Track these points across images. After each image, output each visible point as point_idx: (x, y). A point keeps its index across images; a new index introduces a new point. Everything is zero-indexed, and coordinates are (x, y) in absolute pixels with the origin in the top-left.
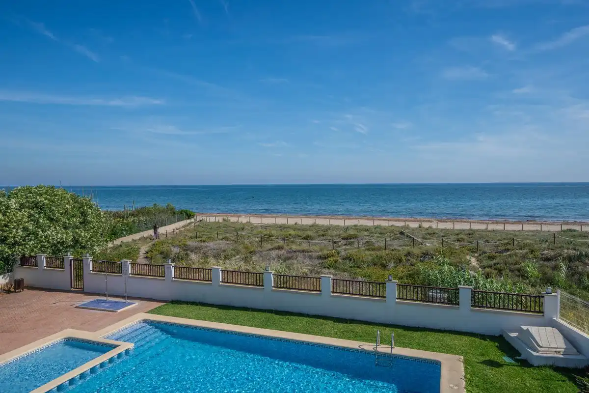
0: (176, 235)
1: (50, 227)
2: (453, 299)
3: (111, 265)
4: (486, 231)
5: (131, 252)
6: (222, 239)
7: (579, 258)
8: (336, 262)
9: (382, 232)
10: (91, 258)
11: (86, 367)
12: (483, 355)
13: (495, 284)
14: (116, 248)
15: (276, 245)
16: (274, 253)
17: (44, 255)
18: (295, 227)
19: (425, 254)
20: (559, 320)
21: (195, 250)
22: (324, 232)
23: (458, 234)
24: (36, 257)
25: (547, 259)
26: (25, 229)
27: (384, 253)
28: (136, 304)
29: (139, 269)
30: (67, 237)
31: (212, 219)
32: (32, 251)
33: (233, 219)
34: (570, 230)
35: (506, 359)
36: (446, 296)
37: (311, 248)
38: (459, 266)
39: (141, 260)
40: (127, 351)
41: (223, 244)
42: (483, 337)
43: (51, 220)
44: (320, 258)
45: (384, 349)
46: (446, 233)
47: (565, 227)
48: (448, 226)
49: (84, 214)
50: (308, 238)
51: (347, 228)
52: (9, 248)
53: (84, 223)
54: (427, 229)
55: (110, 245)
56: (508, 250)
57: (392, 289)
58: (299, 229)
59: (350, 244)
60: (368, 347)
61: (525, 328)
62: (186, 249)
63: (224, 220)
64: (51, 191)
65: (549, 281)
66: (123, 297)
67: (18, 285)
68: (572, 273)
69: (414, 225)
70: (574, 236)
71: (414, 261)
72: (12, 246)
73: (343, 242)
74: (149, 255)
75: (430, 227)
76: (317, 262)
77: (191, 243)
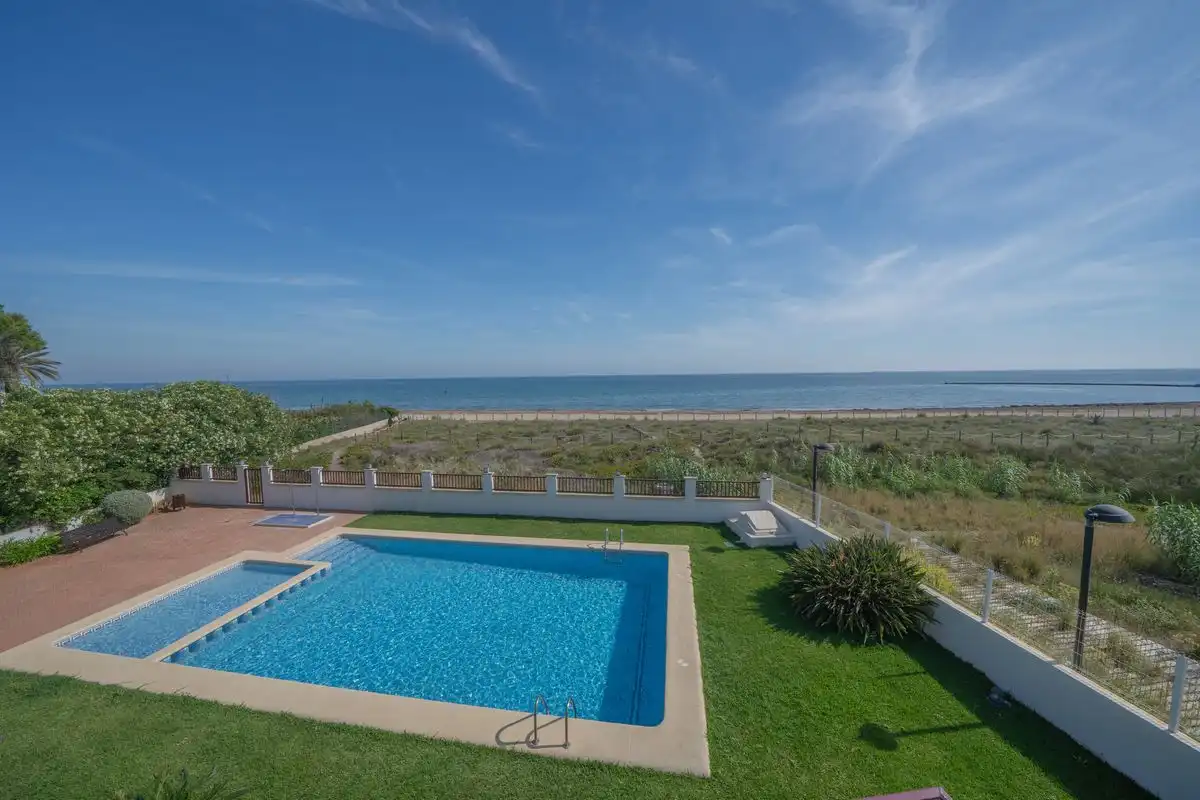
0: (377, 436)
1: (216, 431)
2: (679, 490)
3: (297, 474)
4: (708, 421)
5: (322, 458)
6: (432, 439)
7: (788, 444)
8: (561, 459)
9: (608, 425)
10: (271, 467)
11: (273, 593)
12: (706, 543)
13: (716, 474)
14: (302, 453)
15: (495, 443)
16: (493, 453)
17: (210, 465)
18: (516, 424)
19: (652, 447)
20: (773, 503)
21: (401, 452)
22: (547, 428)
23: (682, 426)
24: (199, 468)
25: (762, 447)
26: (183, 435)
27: (609, 448)
28: (331, 517)
29: (331, 477)
30: (240, 442)
31: (420, 417)
32: (194, 460)
33: (445, 416)
34: (780, 418)
35: (728, 544)
36: (672, 488)
37: (534, 445)
38: (684, 458)
39: (334, 466)
40: (323, 572)
41: (433, 445)
42: (707, 525)
43: (217, 422)
44: (543, 455)
45: (613, 546)
46: (670, 425)
47: (776, 416)
48: (673, 418)
49: (259, 415)
50: (530, 435)
51: (571, 423)
52: (164, 458)
53: (260, 425)
54: (652, 421)
55: (295, 450)
56: (728, 439)
57: (620, 483)
58: (521, 426)
59: (576, 440)
60: (597, 545)
61: (743, 513)
62: (389, 451)
63: (434, 418)
64: (216, 387)
65: (763, 467)
66: (315, 510)
67: (178, 502)
68: (784, 458)
69: (640, 418)
70: (783, 424)
71: (640, 454)
72: (166, 456)
73: (568, 438)
74: (344, 460)
75: (655, 420)
76: (540, 460)
77: (394, 445)
